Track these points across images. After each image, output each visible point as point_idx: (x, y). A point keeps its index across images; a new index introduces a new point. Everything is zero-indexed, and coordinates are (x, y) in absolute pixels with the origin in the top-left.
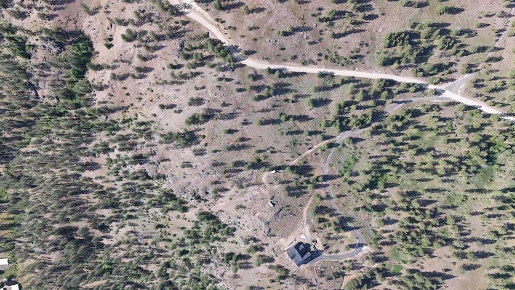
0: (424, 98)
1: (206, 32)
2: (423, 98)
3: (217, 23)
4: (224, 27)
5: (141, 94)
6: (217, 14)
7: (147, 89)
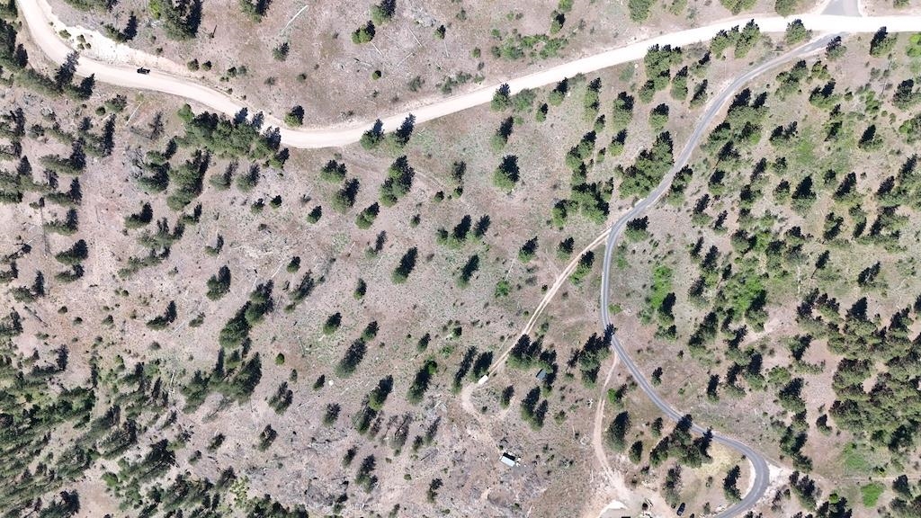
0: (781, 58)
1: (181, 104)
2: (778, 59)
3: (198, 74)
4: (219, 78)
5: (107, 308)
6: (188, 52)
7: (113, 294)
